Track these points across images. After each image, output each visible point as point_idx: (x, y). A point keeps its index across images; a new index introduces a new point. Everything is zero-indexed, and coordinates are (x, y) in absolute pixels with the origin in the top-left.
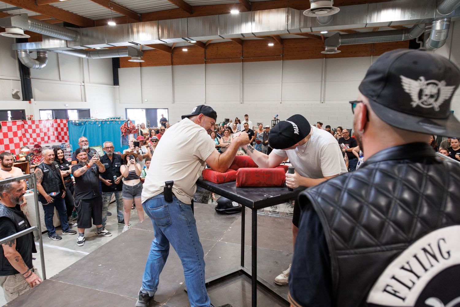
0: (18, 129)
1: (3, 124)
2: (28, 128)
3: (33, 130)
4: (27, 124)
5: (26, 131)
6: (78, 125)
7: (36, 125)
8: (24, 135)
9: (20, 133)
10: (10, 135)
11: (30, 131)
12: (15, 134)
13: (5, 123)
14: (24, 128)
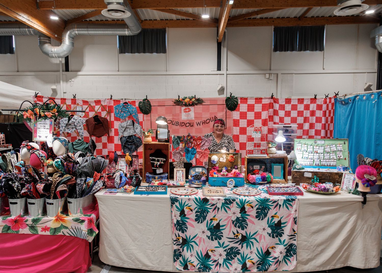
0: (263, 110)
1: (242, 100)
2: (279, 110)
3: (286, 112)
4: (278, 103)
5: (276, 113)
6: (343, 103)
7: (292, 105)
8: (271, 118)
9: (265, 115)
10: (251, 116)
11: (282, 113)
12: (258, 116)
13: (245, 100)
14: (273, 108)
